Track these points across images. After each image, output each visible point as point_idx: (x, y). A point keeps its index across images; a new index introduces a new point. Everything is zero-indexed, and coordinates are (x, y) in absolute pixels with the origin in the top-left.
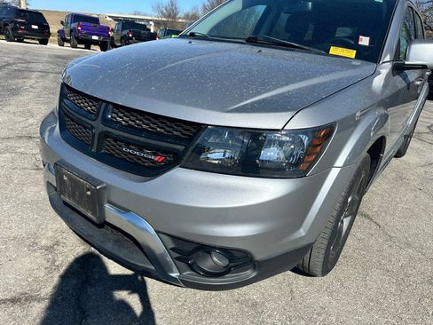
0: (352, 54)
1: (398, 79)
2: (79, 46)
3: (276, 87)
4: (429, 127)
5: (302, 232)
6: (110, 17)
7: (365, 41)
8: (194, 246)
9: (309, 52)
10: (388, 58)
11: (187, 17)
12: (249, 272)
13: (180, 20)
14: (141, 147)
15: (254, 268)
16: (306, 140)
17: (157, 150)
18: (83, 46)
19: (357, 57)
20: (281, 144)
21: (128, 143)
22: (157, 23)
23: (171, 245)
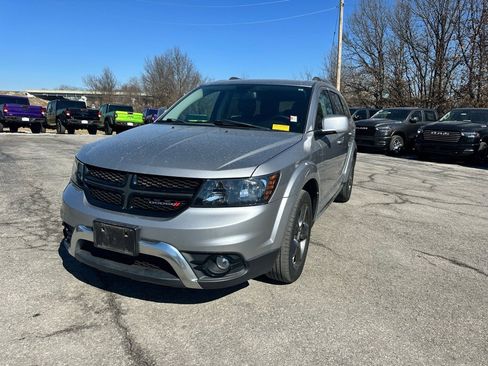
0: (286, 128)
1: (319, 142)
2: (5, 129)
3: (243, 154)
4: (370, 177)
5: (272, 240)
6: (31, 93)
7: (294, 119)
8: (206, 256)
9: (259, 129)
10: (311, 129)
11: (125, 89)
12: (242, 271)
13: (118, 93)
14: (163, 199)
15: (245, 267)
16: (265, 182)
17: (174, 199)
18: (8, 129)
19: (291, 130)
20: (251, 186)
21: (152, 198)
22: (90, 97)
23: (190, 259)
